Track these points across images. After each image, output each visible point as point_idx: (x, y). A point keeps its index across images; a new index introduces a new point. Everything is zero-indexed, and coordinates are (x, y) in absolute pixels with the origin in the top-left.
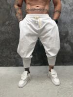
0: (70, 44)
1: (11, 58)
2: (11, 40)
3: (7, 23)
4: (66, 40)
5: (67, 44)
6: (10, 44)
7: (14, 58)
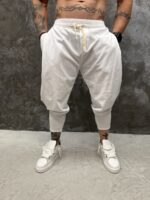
1: (25, 114)
2: (26, 77)
3: (20, 40)
4: (138, 81)
5: (141, 91)
6: (23, 84)
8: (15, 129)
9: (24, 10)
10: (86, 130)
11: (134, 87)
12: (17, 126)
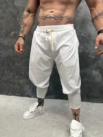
0: (101, 72)
1: (14, 84)
2: (16, 59)
7: (19, 84)
8: (7, 94)
9: (16, 12)
10: (57, 98)
11: (92, 69)
12: (9, 92)
